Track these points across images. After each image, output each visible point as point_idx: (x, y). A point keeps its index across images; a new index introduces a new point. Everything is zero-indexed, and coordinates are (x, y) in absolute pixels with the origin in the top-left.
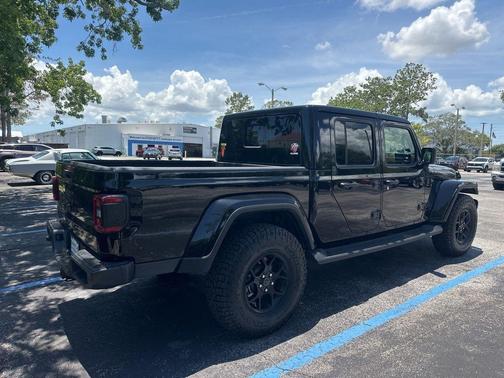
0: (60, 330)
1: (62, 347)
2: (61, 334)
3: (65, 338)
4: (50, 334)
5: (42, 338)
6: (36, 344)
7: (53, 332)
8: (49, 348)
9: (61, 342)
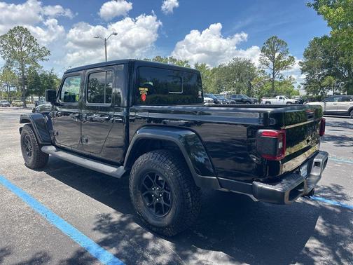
0: (305, 252)
1: (315, 241)
2: (307, 249)
3: (307, 245)
4: (315, 255)
5: (321, 256)
6: (328, 255)
7: (309, 255)
8: (322, 246)
9: (312, 244)
